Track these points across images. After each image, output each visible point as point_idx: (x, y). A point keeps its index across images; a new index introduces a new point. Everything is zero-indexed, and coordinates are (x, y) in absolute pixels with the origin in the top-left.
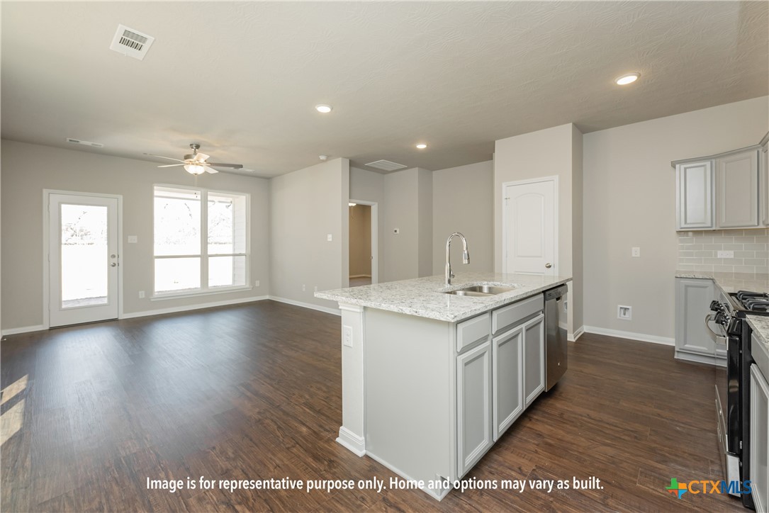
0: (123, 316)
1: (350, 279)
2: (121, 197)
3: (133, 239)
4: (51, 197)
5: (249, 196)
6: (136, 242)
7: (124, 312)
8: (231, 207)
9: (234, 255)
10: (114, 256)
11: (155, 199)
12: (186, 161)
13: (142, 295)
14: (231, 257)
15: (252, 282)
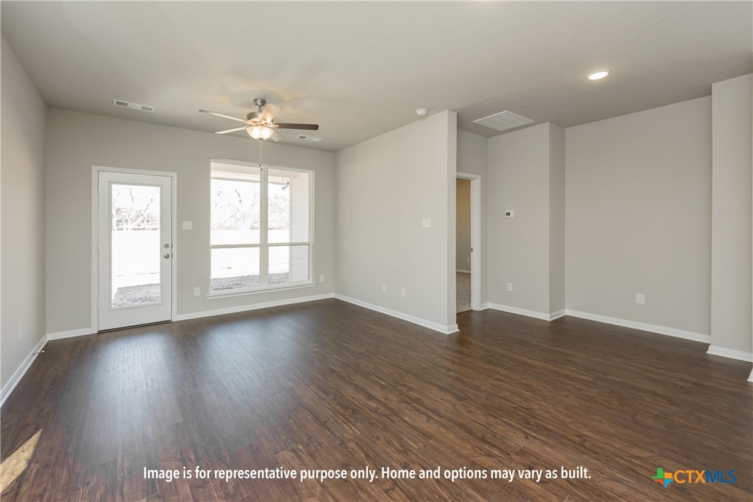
0: (177, 318)
1: (457, 273)
2: (175, 175)
3: (188, 225)
4: (101, 175)
5: (312, 172)
6: (191, 228)
7: (179, 313)
8: (288, 189)
9: (291, 245)
10: (167, 246)
11: (212, 181)
12: (249, 122)
13: (197, 292)
14: (288, 247)
15: (316, 277)
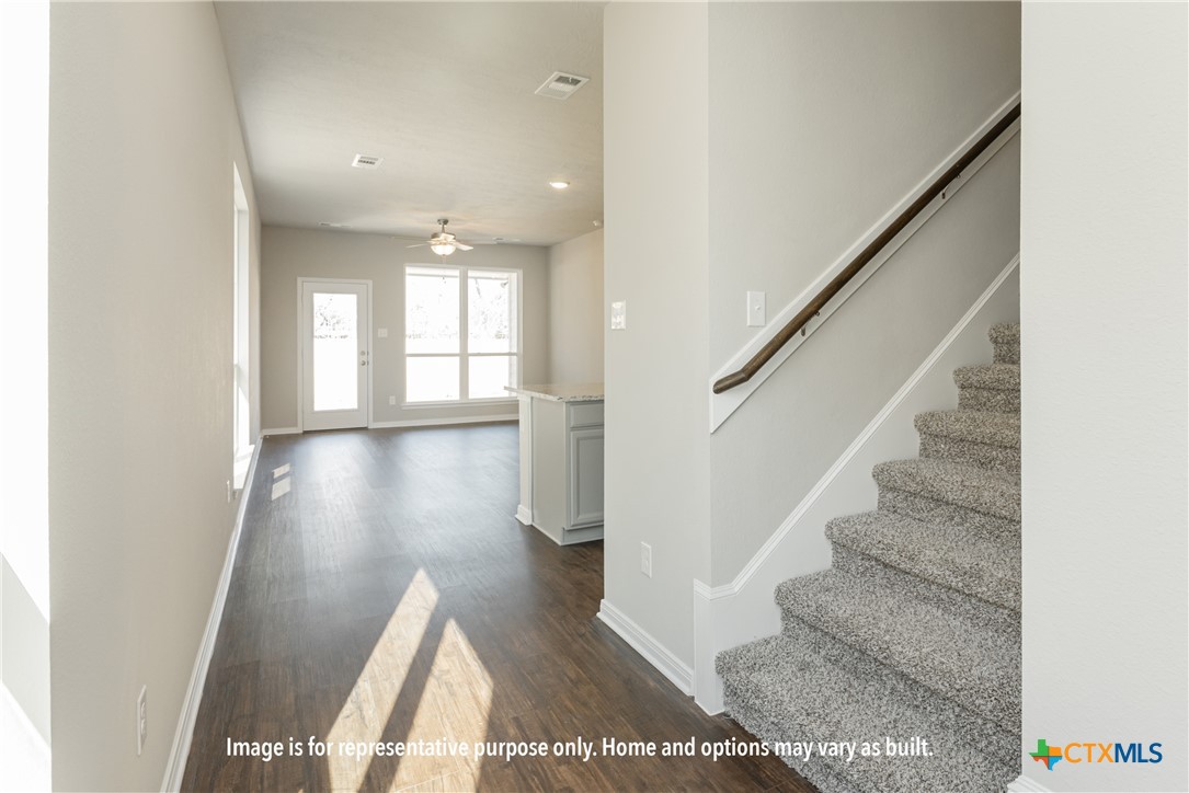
0: (373, 425)
2: (370, 283)
3: (383, 333)
4: (305, 285)
5: (521, 272)
6: (386, 335)
7: (374, 421)
10: (364, 353)
12: (433, 241)
13: (392, 400)
14: (507, 357)
